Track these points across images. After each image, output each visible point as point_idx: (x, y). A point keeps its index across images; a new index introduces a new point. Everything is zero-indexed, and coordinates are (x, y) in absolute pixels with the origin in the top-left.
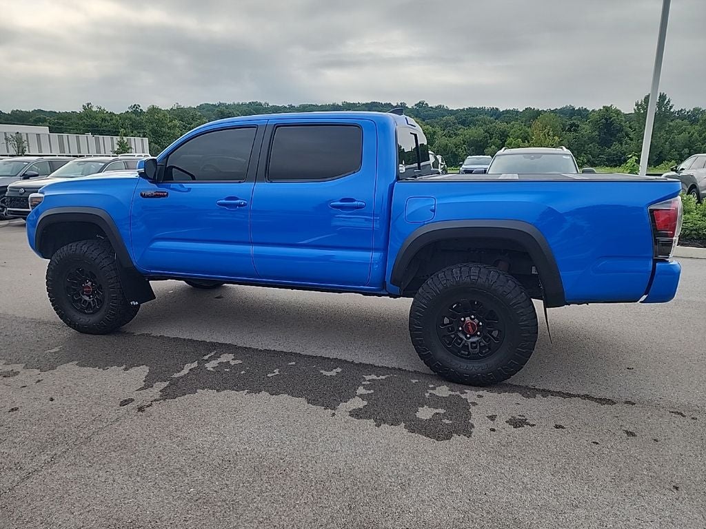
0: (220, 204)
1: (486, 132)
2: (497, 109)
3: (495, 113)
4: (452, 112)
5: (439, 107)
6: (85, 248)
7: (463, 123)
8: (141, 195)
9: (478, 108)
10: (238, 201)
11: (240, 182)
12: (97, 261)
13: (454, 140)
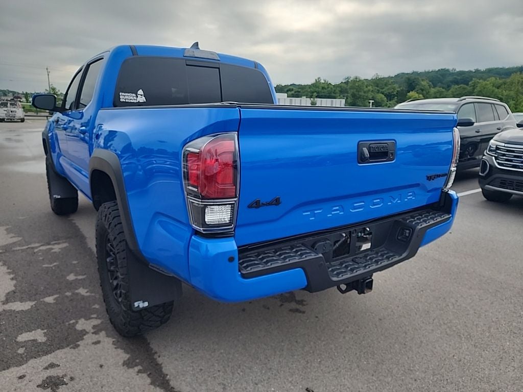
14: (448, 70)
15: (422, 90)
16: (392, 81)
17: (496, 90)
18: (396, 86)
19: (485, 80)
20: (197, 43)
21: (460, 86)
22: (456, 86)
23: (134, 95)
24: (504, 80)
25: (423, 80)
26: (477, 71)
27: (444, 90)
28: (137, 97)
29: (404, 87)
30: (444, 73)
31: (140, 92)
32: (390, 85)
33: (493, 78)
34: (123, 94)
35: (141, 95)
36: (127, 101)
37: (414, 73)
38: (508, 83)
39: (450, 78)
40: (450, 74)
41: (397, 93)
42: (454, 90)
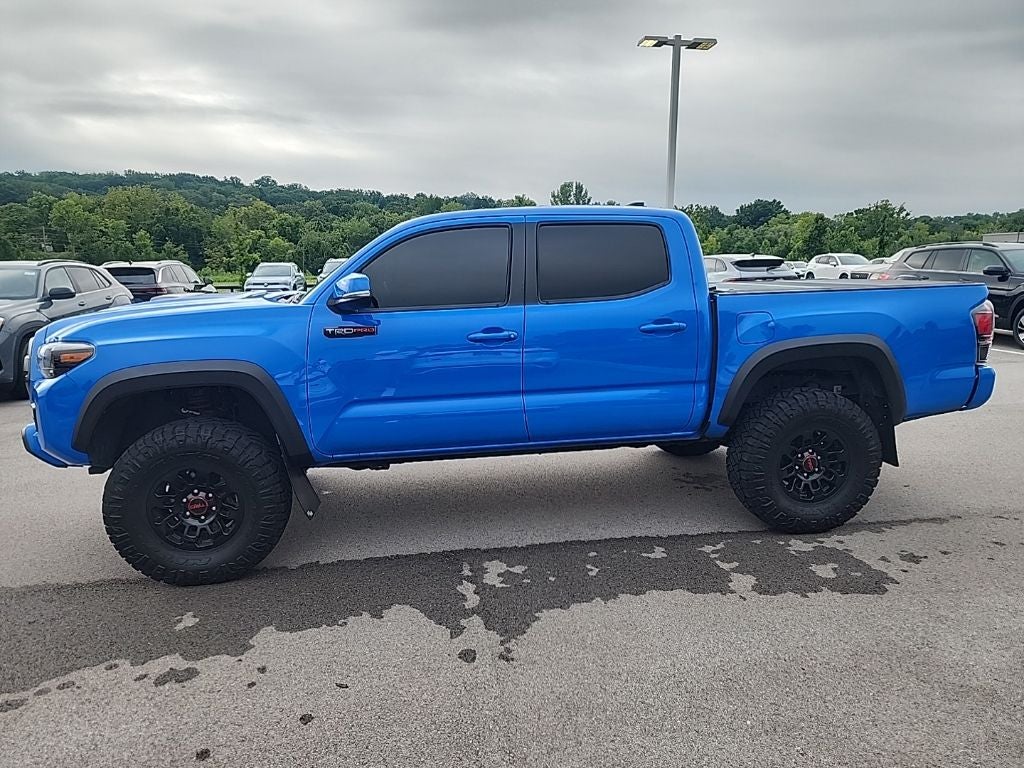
0: (476, 340)
1: (373, 225)
2: (379, 194)
3: (375, 197)
4: (314, 196)
5: (293, 187)
6: (206, 433)
7: (335, 211)
8: (326, 333)
9: (352, 190)
10: (506, 333)
11: (498, 306)
12: (234, 452)
13: (328, 235)
38: (106, 206)
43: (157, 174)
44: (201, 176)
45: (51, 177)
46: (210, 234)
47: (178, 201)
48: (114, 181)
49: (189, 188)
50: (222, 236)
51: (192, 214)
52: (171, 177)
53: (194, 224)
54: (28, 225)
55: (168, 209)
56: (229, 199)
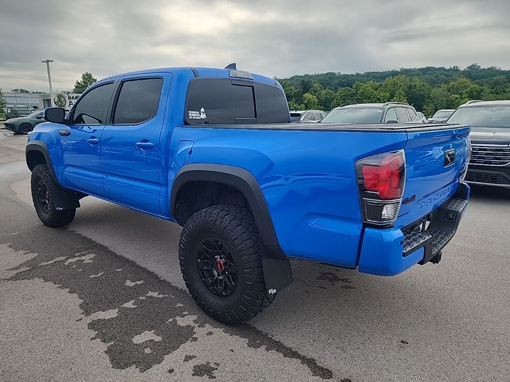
8: (60, 134)
14: (334, 74)
15: (315, 92)
16: (289, 83)
17: (375, 92)
18: (293, 87)
19: (365, 83)
20: (235, 64)
21: (345, 88)
22: (343, 88)
23: (198, 112)
24: (380, 83)
25: (315, 83)
26: (358, 74)
27: (332, 92)
28: (200, 114)
29: (300, 89)
30: (331, 76)
31: (202, 110)
32: (288, 87)
33: (371, 81)
34: (191, 112)
35: (203, 112)
36: (194, 118)
37: (306, 75)
38: (384, 86)
39: (336, 81)
40: (336, 78)
41: (294, 95)
42: (341, 92)
43: (415, 69)
44: (437, 68)
45: (368, 75)
46: (429, 98)
47: (417, 82)
48: (394, 74)
49: (429, 74)
50: (435, 99)
51: (422, 88)
52: (421, 70)
53: (422, 93)
54: (351, 96)
55: (411, 86)
56: (449, 78)
